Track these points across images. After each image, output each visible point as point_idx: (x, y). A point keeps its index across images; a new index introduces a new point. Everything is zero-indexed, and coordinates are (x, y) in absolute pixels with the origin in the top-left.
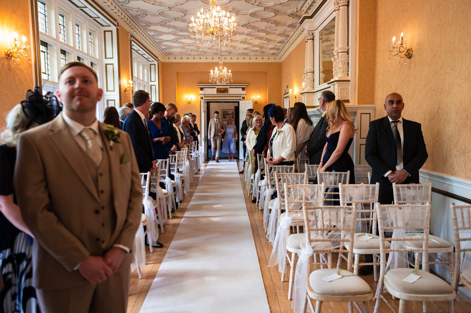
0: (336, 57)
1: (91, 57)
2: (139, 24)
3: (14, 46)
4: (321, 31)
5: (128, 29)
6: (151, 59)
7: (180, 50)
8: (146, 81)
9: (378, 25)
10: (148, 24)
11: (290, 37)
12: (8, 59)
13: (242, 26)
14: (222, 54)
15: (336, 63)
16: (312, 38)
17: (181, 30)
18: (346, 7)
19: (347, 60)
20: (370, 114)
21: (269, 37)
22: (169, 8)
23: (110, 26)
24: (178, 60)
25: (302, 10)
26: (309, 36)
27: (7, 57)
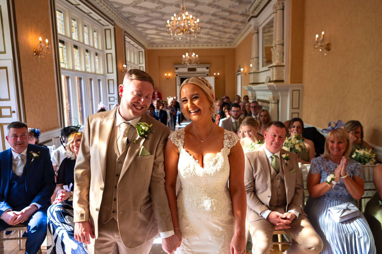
0: (274, 48)
1: (96, 49)
2: (130, 23)
3: (40, 47)
4: (264, 28)
5: (122, 27)
6: (140, 47)
7: (160, 40)
9: (306, 24)
10: (136, 22)
11: (241, 30)
12: (36, 56)
13: (205, 23)
14: (192, 42)
15: (274, 52)
16: (257, 32)
17: (161, 27)
18: (282, 11)
19: (282, 50)
20: (299, 90)
21: (226, 30)
22: (151, 11)
24: (159, 48)
25: (250, 10)
26: (255, 31)
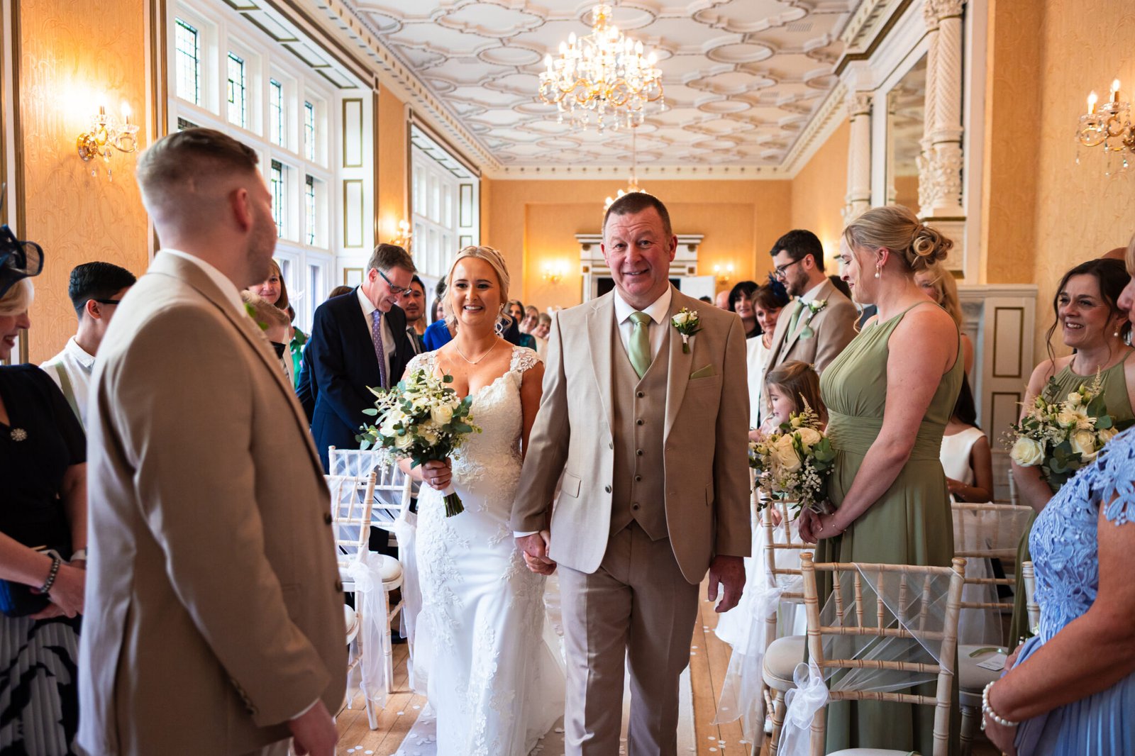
0: (927, 155)
1: (309, 162)
2: (431, 84)
3: (99, 128)
4: (894, 93)
5: (403, 95)
6: (463, 171)
7: (533, 149)
8: (449, 224)
9: (1048, 65)
10: (452, 82)
11: (813, 112)
12: (86, 159)
13: (687, 85)
14: (639, 158)
15: (928, 171)
16: (866, 109)
17: (533, 98)
18: (958, 20)
19: (958, 163)
20: (1021, 309)
21: (758, 112)
22: (501, 40)
23: (356, 87)
24: (530, 175)
25: (843, 38)
26: (859, 106)
27: (82, 153)
